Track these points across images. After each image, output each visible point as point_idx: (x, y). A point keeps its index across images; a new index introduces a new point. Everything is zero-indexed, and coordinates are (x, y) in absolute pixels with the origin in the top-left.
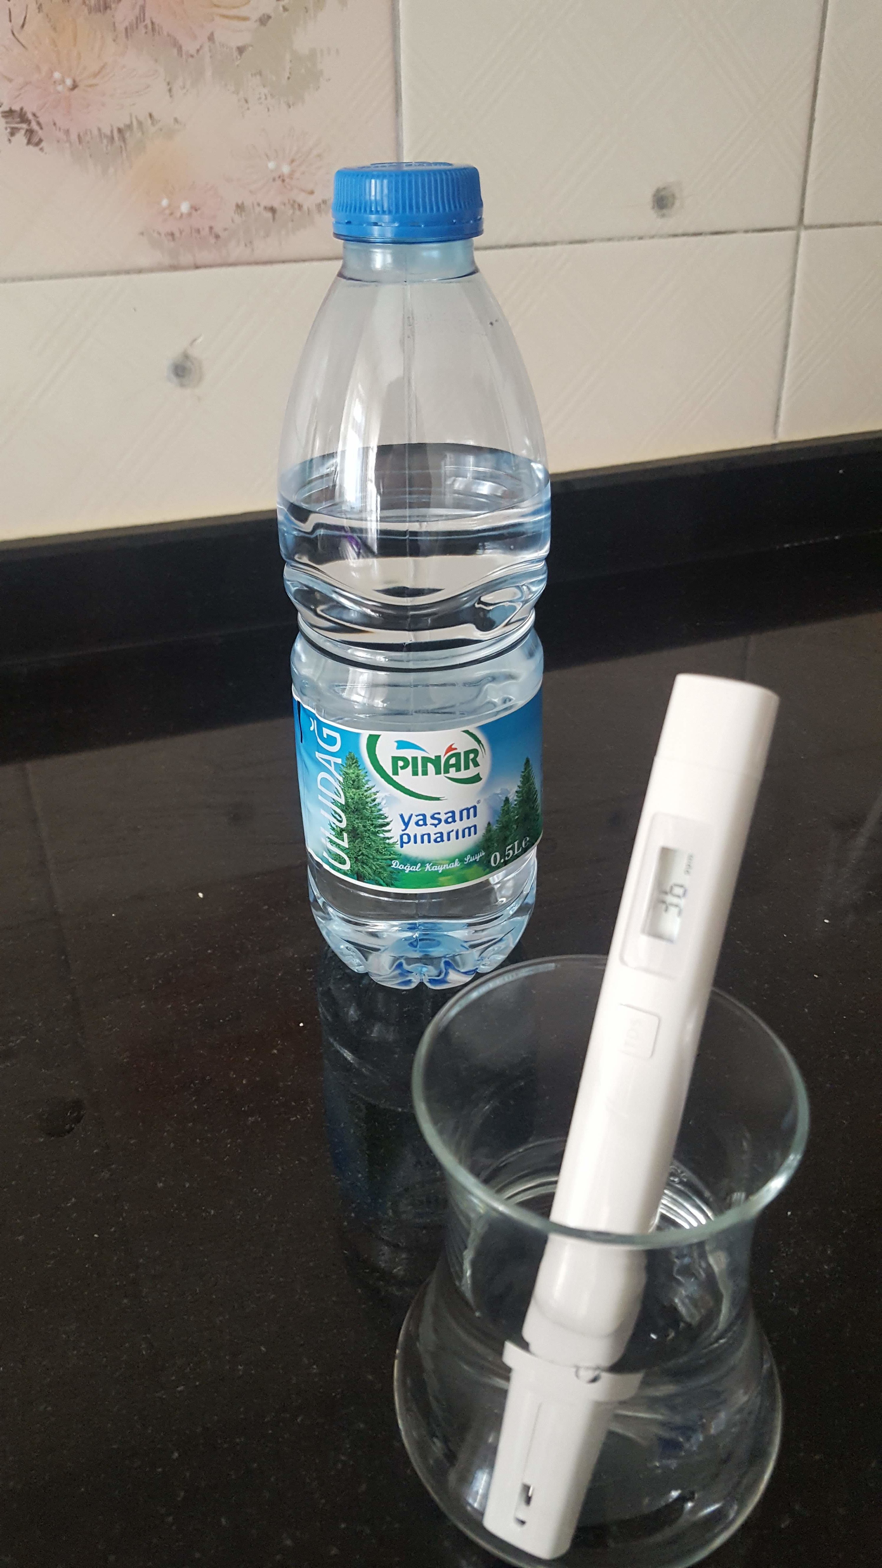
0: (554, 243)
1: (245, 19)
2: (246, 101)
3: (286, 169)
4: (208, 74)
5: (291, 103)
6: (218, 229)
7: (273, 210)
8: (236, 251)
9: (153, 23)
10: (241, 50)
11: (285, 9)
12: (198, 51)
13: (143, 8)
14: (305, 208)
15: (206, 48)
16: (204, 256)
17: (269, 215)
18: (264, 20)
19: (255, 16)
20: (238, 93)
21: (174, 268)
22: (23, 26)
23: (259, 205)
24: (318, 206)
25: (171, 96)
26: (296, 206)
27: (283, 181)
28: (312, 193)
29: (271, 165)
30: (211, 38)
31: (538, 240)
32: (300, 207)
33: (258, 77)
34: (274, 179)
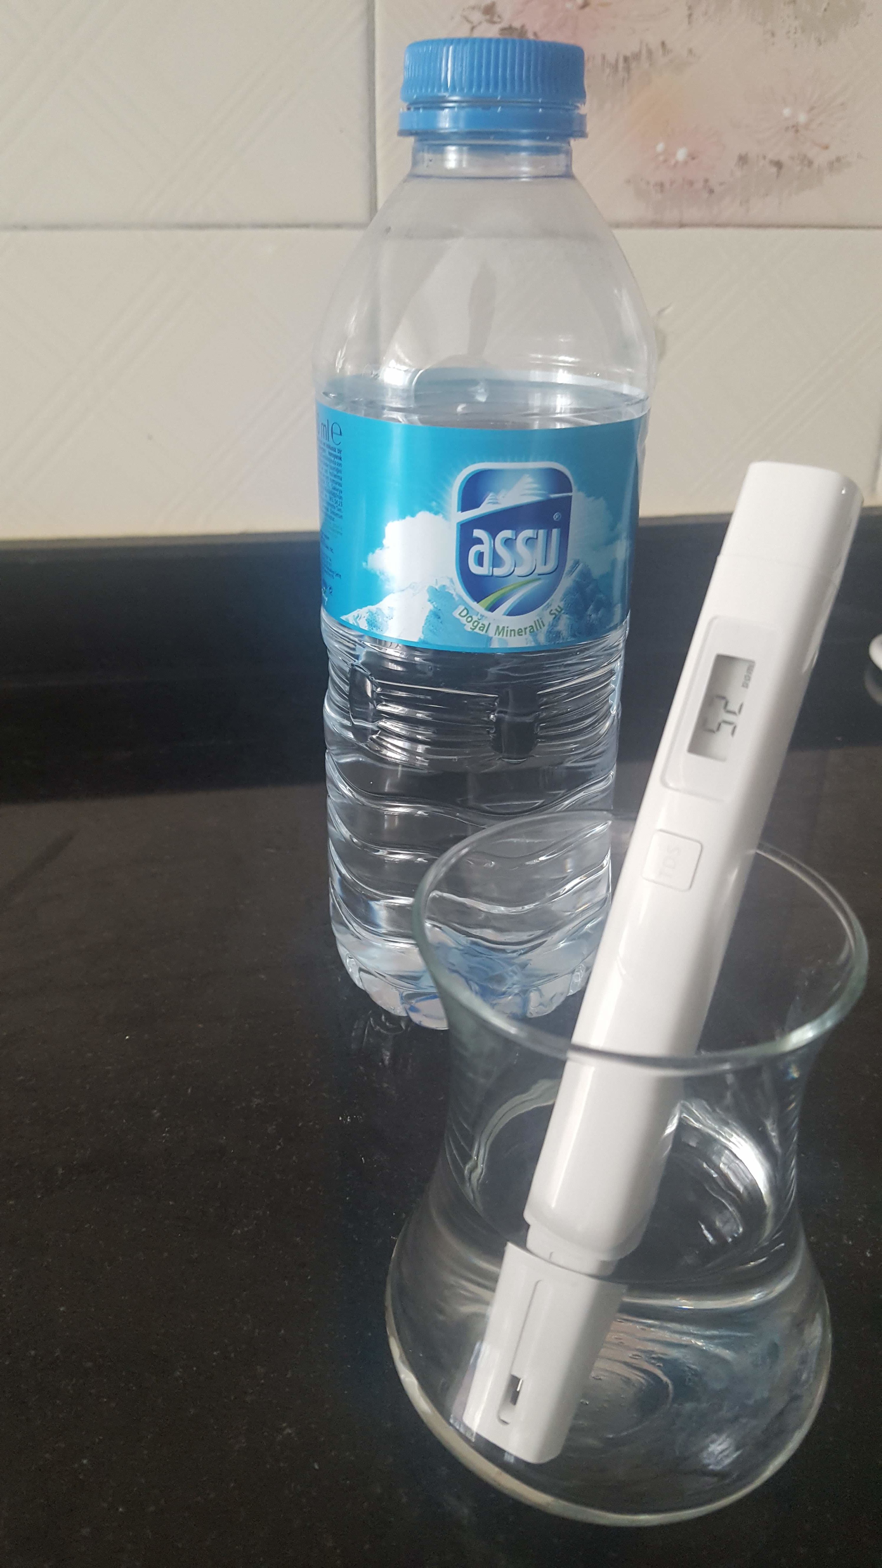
2: (773, 35)
3: (802, 118)
5: (822, 39)
6: (713, 183)
7: (778, 165)
8: (729, 209)
14: (816, 165)
16: (693, 213)
17: (774, 170)
20: (765, 24)
21: (656, 224)
23: (764, 157)
24: (831, 164)
25: (689, 23)
26: (806, 162)
27: (797, 131)
28: (826, 147)
29: (787, 112)
32: (810, 163)
33: (791, 6)
34: (787, 129)
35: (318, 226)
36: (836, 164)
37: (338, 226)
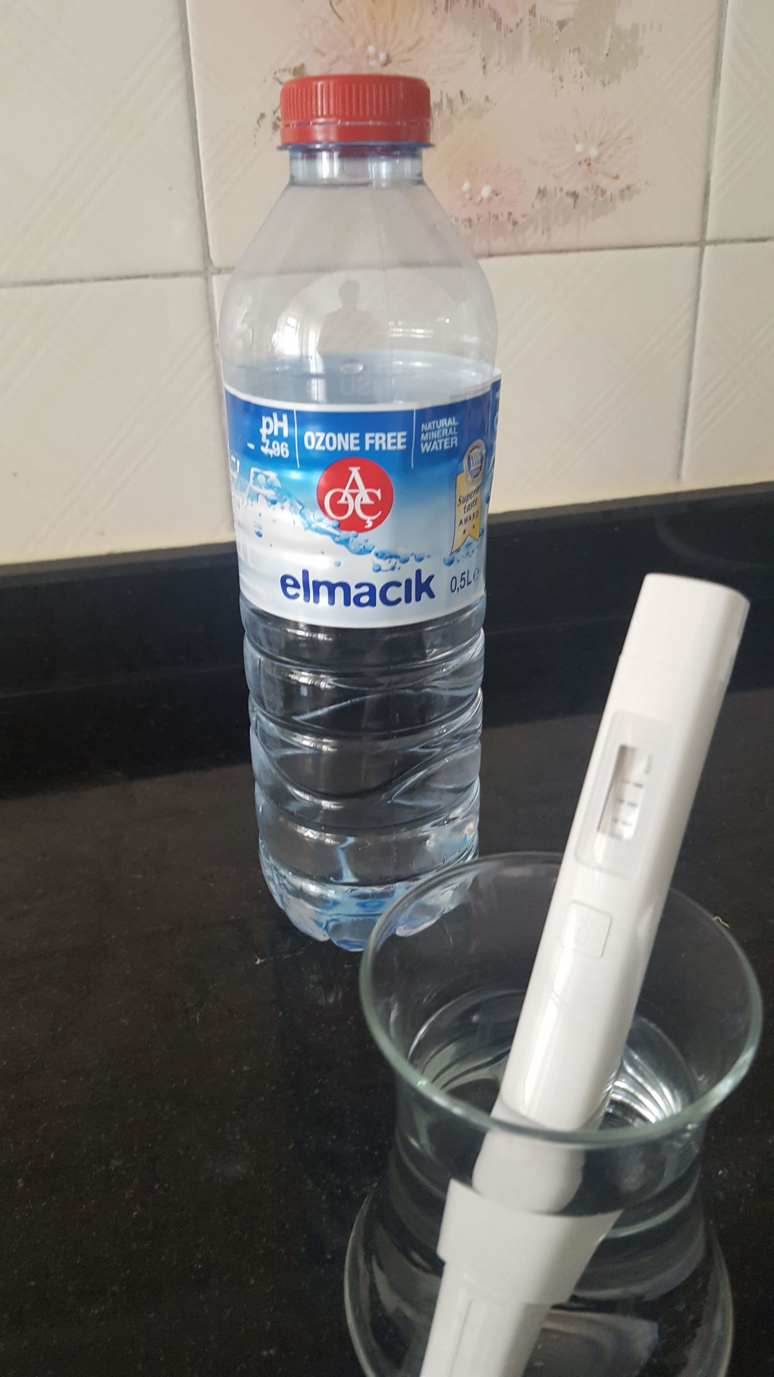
2: (561, 80)
3: (593, 152)
4: (526, 49)
5: (606, 82)
6: (516, 216)
7: (575, 195)
8: (532, 238)
10: (562, 24)
12: (518, 25)
14: (608, 194)
15: (526, 21)
16: (499, 244)
17: (570, 201)
20: (553, 70)
23: (561, 190)
24: (622, 192)
25: (484, 73)
26: (599, 192)
27: (589, 164)
28: (617, 177)
29: (579, 148)
30: (532, 12)
32: (603, 193)
33: (576, 53)
34: (580, 163)
35: (155, 276)
36: (627, 191)
37: (175, 275)
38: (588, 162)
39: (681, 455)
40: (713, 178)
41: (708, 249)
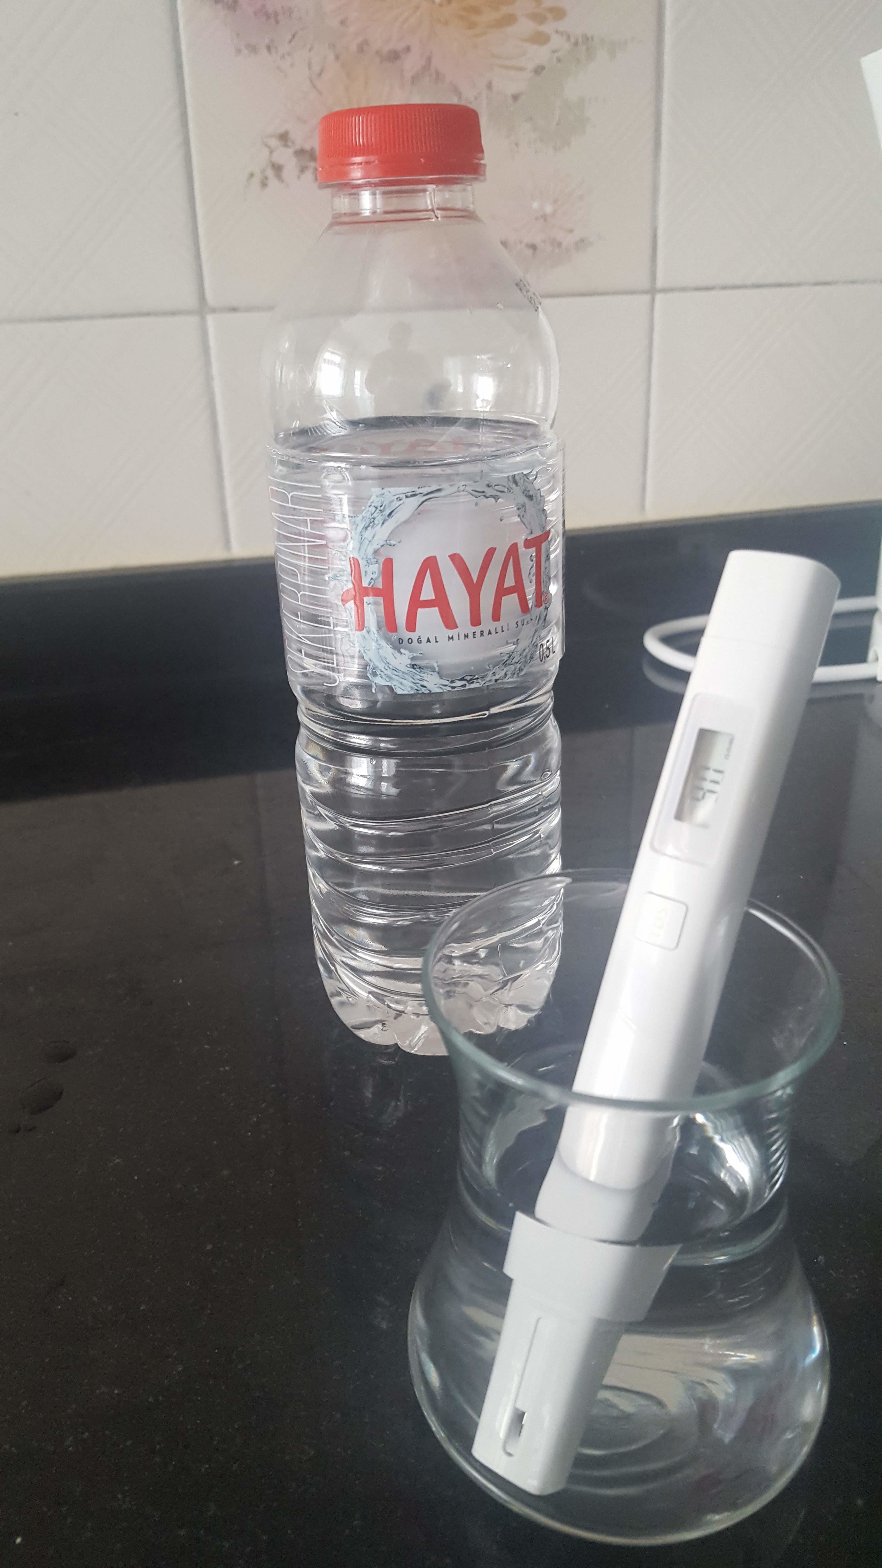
0: (799, 284)
1: (521, 69)
2: (517, 145)
3: (549, 209)
4: (484, 119)
5: (558, 147)
7: (533, 247)
9: (437, 73)
10: (515, 97)
11: (559, 60)
12: (476, 98)
13: (429, 59)
14: (564, 246)
15: (484, 95)
17: (530, 252)
18: (539, 70)
19: (531, 66)
20: (510, 137)
22: (320, 74)
23: (521, 242)
24: (577, 244)
26: (556, 244)
27: (545, 220)
28: (571, 231)
29: (535, 205)
30: (489, 86)
31: (783, 281)
32: (560, 244)
33: (529, 122)
34: (537, 219)
35: (156, 314)
36: (581, 244)
37: (173, 313)
38: (545, 217)
39: (644, 488)
40: (660, 232)
41: (659, 297)
